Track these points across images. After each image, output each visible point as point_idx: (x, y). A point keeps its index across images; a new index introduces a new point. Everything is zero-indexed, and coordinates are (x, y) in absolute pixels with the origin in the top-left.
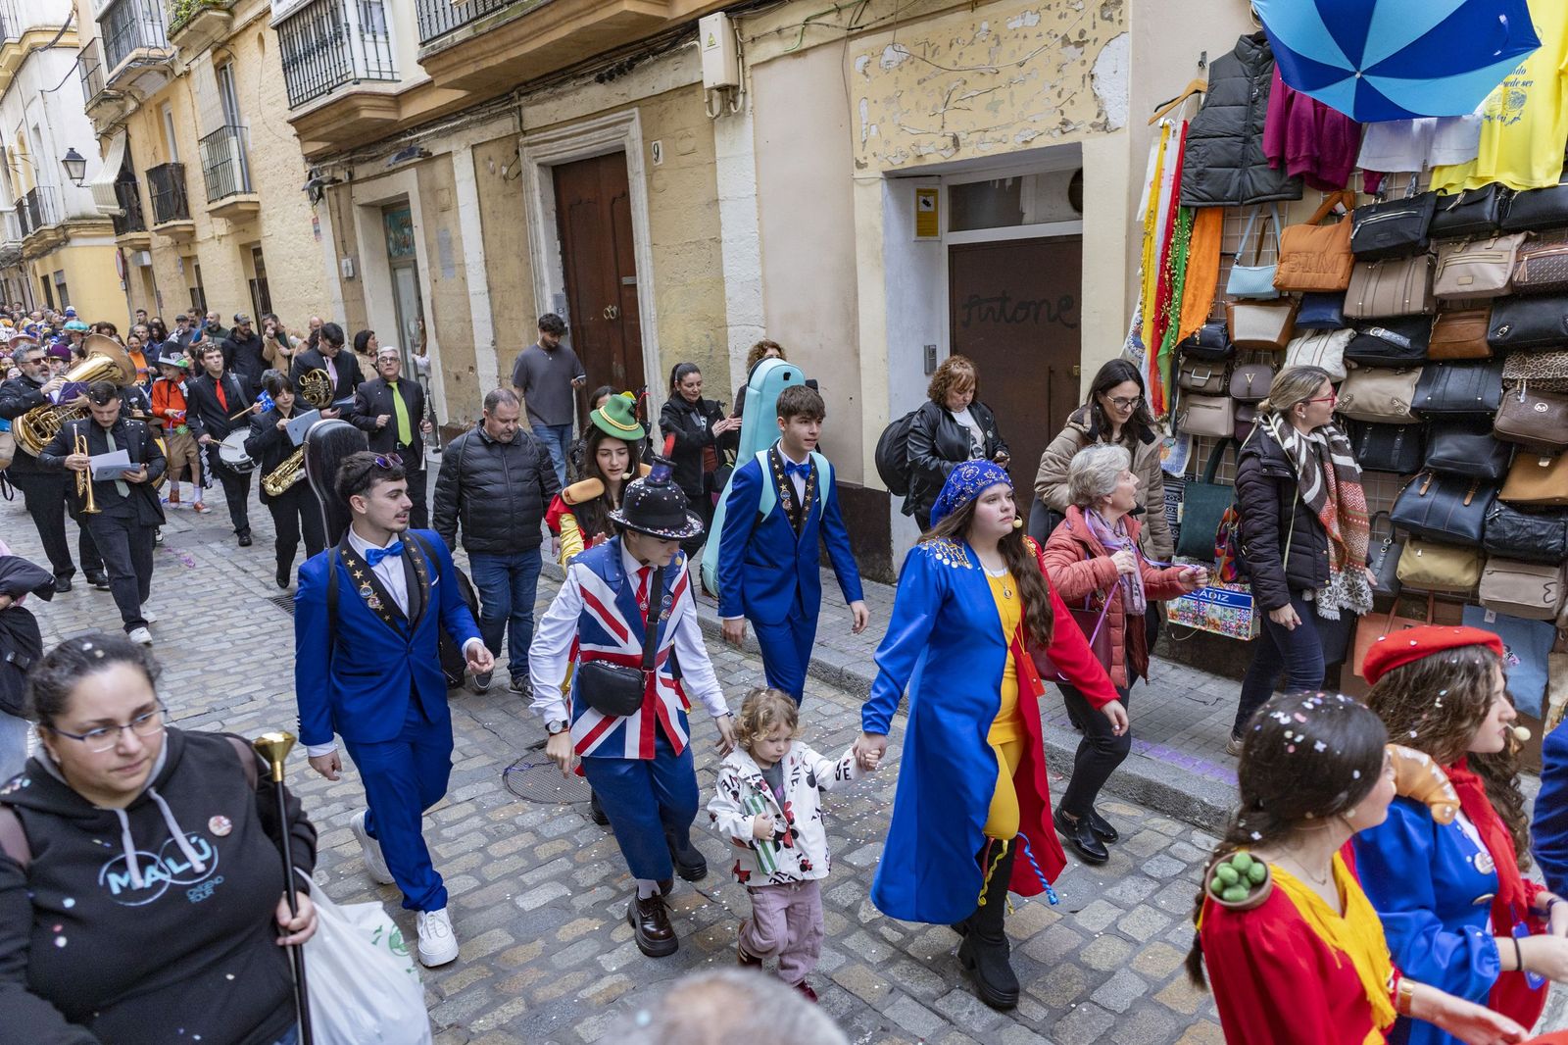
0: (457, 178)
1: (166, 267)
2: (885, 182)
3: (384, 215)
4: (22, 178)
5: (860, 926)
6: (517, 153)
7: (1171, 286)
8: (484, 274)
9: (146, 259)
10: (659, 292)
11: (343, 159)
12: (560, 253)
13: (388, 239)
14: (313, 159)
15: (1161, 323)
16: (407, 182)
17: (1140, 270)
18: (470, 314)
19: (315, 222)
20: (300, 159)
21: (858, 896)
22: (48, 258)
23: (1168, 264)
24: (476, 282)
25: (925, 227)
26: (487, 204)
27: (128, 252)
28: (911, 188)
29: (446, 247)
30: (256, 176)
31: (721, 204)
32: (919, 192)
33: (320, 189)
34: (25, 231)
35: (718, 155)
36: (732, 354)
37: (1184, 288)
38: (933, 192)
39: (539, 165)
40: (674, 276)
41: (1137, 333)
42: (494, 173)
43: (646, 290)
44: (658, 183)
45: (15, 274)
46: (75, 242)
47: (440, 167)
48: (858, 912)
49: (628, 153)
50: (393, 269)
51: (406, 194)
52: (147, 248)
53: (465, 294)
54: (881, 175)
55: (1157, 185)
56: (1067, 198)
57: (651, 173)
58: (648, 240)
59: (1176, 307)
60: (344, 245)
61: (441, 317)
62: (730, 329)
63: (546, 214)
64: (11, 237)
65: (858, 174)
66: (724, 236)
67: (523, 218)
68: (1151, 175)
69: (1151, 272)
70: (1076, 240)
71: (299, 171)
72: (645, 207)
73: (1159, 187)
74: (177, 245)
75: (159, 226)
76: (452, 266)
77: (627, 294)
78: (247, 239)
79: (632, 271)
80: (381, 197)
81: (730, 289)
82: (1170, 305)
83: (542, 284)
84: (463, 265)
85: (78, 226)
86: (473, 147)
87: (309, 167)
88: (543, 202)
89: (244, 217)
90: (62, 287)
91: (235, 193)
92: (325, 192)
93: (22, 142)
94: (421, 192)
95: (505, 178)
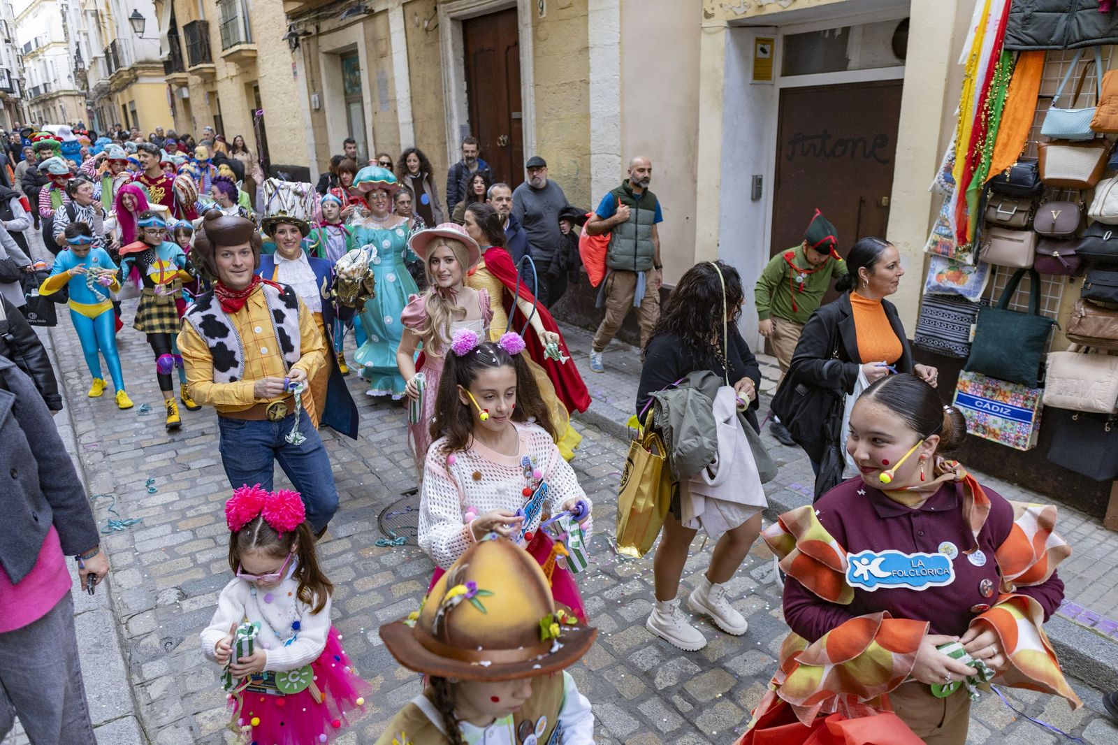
0: (392, 30)
1: (198, 99)
2: (728, 31)
3: (342, 60)
4: (108, 32)
5: (656, 692)
6: (436, 9)
7: (986, 126)
8: (410, 108)
9: (186, 94)
10: (539, 124)
11: (312, 16)
12: (467, 92)
13: (344, 79)
14: (292, 16)
15: (973, 161)
16: (356, 34)
17: (957, 111)
18: (399, 139)
19: (294, 66)
20: (284, 17)
21: (656, 662)
22: (125, 91)
23: (986, 105)
24: (404, 115)
25: (761, 72)
26: (413, 52)
27: (174, 88)
28: (751, 36)
29: (383, 85)
30: (255, 30)
31: (591, 51)
32: (758, 40)
33: (297, 40)
34: (110, 72)
35: (590, 9)
36: (594, 177)
37: (999, 127)
38: (770, 41)
39: (452, 19)
40: (551, 111)
41: (949, 169)
42: (418, 26)
43: (529, 122)
44: (542, 34)
45: (107, 102)
46: (142, 80)
47: (380, 21)
48: (654, 678)
49: (520, 8)
50: (348, 104)
51: (355, 44)
52: (185, 85)
53: (397, 124)
54: (725, 24)
55: (982, 30)
56: (890, 46)
57: (536, 25)
58: (532, 81)
59: (989, 145)
60: (314, 85)
61: (379, 141)
62: (593, 157)
63: (456, 59)
64: (102, 76)
65: (706, 23)
66: (592, 78)
67: (439, 63)
68: (976, 20)
69: (968, 113)
70: (898, 85)
71: (283, 25)
72: (531, 54)
73: (984, 31)
74: (205, 83)
75: (192, 68)
76: (388, 101)
77: (515, 126)
78: (250, 79)
79: (519, 108)
80: (339, 46)
81: (594, 123)
82: (983, 144)
83: (451, 116)
84: (395, 100)
85: (143, 69)
86: (404, 5)
87: (289, 23)
88: (454, 50)
89: (247, 62)
90: (134, 112)
91: (240, 43)
92: (300, 42)
93: (107, 7)
94: (366, 42)
95: (427, 30)
